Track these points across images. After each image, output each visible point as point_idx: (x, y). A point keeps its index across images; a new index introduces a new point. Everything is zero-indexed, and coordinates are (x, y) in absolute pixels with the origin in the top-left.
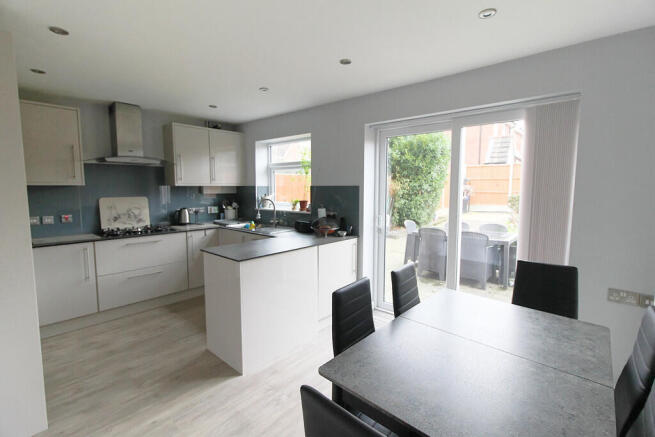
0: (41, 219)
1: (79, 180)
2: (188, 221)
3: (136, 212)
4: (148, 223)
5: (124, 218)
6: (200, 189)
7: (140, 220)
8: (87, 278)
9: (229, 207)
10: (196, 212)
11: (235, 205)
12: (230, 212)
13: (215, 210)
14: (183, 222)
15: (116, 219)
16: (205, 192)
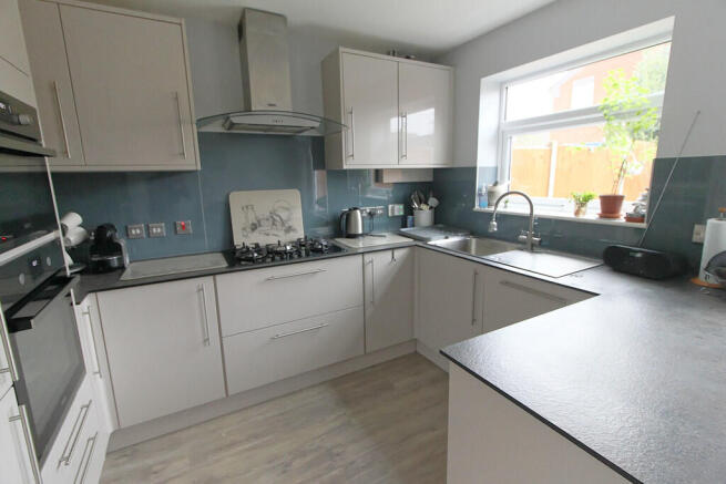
0: (148, 228)
1: (190, 160)
2: (360, 231)
3: (284, 215)
4: (300, 234)
5: (266, 226)
6: (378, 174)
7: (289, 230)
8: (206, 340)
9: (424, 206)
10: (371, 215)
11: (433, 201)
12: (424, 214)
13: (398, 210)
14: (353, 232)
15: (254, 227)
16: (387, 179)
